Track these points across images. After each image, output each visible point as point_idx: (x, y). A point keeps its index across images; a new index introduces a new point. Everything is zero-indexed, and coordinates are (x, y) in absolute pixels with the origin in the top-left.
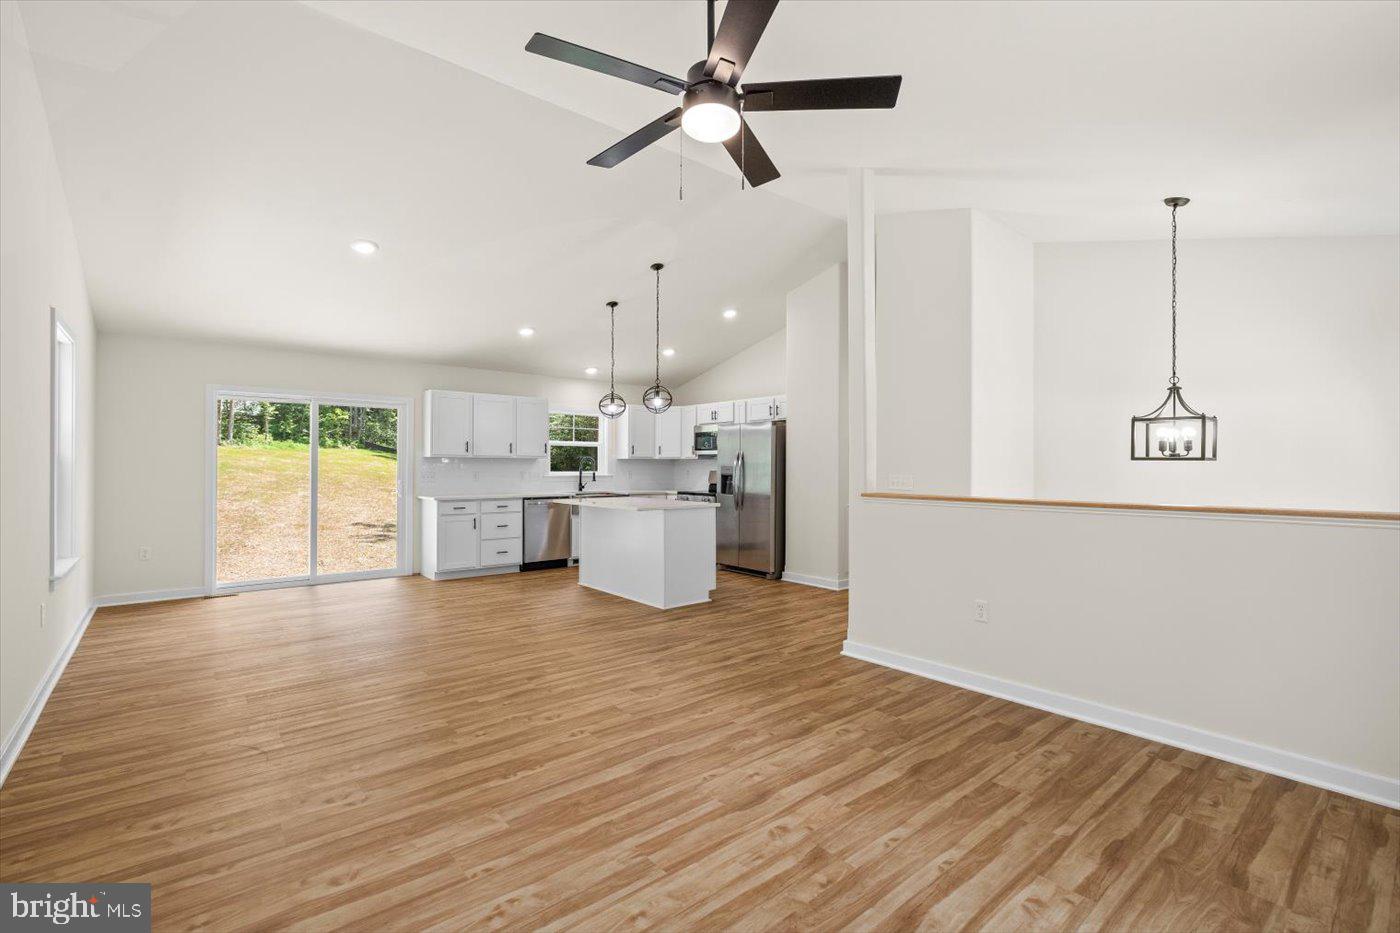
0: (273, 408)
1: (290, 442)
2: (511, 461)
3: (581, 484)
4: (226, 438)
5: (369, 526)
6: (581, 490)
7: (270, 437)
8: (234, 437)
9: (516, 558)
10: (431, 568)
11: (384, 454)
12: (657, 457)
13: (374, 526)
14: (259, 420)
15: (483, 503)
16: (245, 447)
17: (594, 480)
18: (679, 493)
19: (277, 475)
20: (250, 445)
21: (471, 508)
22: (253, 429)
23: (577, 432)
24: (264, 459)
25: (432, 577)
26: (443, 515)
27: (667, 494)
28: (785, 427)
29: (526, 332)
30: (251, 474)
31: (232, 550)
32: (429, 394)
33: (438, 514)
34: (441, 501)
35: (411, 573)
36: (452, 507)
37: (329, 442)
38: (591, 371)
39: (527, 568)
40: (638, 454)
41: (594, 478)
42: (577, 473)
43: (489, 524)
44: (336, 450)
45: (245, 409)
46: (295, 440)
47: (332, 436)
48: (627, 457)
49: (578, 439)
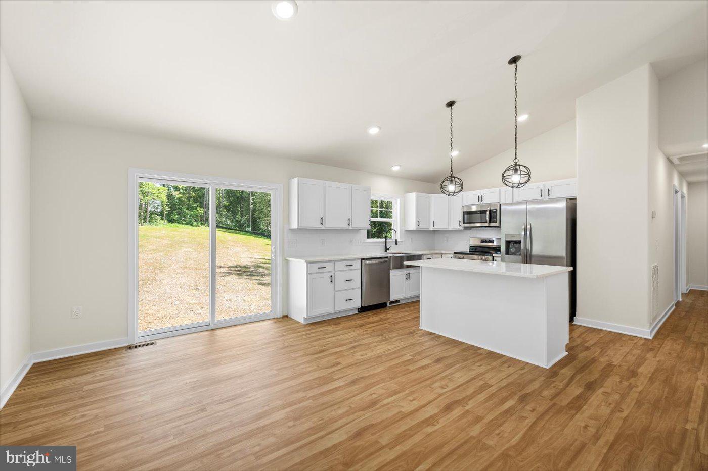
0: (167, 207)
1: (176, 224)
2: (349, 231)
3: (386, 247)
4: (145, 222)
5: (220, 267)
6: (386, 251)
7: (166, 222)
8: (149, 222)
9: (357, 304)
10: (300, 314)
11: (221, 230)
12: (431, 228)
13: (223, 267)
14: (161, 214)
15: (336, 263)
16: (154, 226)
17: (396, 244)
18: (455, 253)
19: (170, 240)
20: (156, 225)
21: (329, 267)
22: (159, 218)
23: (381, 212)
24: (164, 232)
25: (302, 321)
26: (310, 274)
27: (442, 254)
28: (576, 204)
29: (374, 131)
30: (158, 240)
31: (149, 282)
32: (295, 182)
33: (307, 273)
34: (309, 263)
35: (281, 316)
36: (316, 267)
37: (195, 224)
38: (396, 168)
39: (363, 310)
40: (422, 226)
41: (396, 243)
42: (384, 240)
43: (340, 278)
44: (198, 227)
45: (154, 208)
46: (178, 223)
47: (196, 221)
48: (415, 229)
49: (382, 217)
